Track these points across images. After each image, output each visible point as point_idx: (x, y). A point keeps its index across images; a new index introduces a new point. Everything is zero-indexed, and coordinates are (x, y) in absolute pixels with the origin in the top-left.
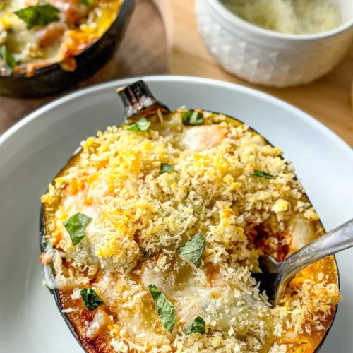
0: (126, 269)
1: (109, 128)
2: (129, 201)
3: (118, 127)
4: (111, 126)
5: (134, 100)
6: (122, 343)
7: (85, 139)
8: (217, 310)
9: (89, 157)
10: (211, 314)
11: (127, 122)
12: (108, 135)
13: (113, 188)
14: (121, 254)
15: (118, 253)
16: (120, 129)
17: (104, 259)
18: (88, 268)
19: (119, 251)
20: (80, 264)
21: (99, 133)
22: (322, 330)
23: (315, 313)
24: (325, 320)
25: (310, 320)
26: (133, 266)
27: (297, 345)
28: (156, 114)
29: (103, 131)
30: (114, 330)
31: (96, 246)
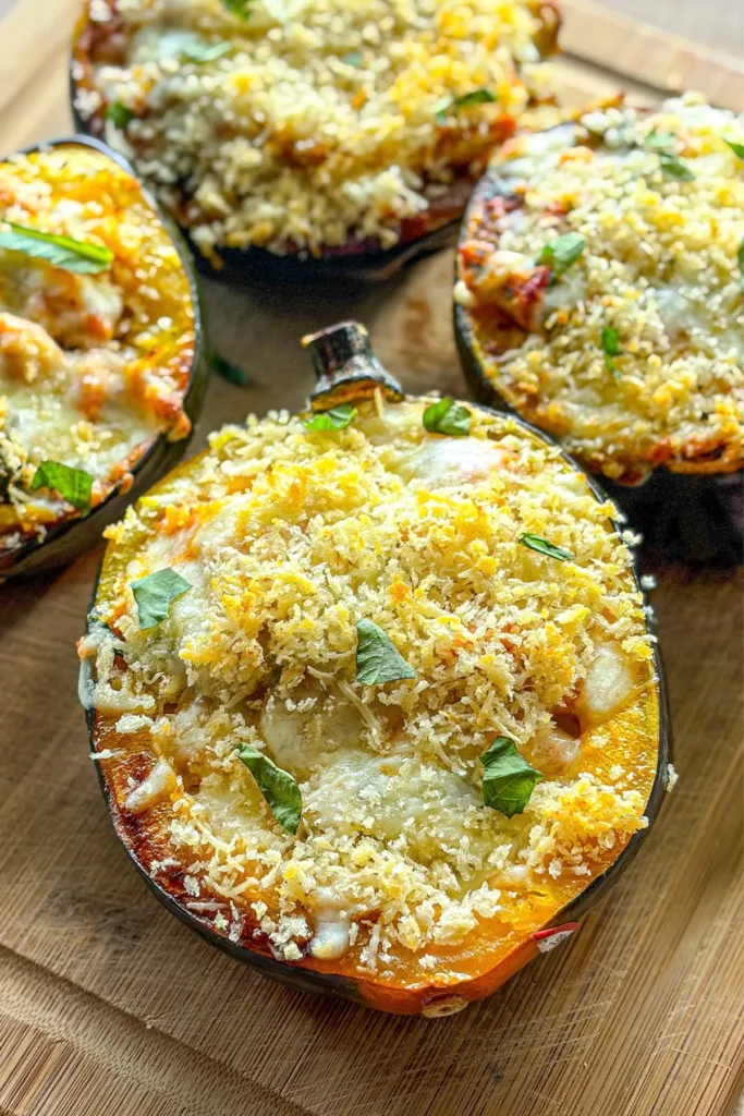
0: (232, 694)
1: (273, 414)
2: (265, 563)
3: (292, 414)
4: (278, 411)
5: (332, 364)
6: (189, 829)
7: (218, 429)
8: (382, 798)
9: (219, 466)
10: (368, 803)
11: (309, 405)
12: (266, 428)
13: (243, 532)
14: (225, 662)
15: (221, 660)
16: (295, 419)
17: (193, 668)
18: (160, 679)
19: (223, 655)
20: (146, 668)
21: (252, 419)
22: (584, 877)
23: (579, 839)
24: (596, 859)
25: (565, 852)
26: (246, 690)
27: (524, 894)
28: (372, 398)
29: (261, 416)
30: (182, 801)
31: (185, 638)
